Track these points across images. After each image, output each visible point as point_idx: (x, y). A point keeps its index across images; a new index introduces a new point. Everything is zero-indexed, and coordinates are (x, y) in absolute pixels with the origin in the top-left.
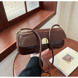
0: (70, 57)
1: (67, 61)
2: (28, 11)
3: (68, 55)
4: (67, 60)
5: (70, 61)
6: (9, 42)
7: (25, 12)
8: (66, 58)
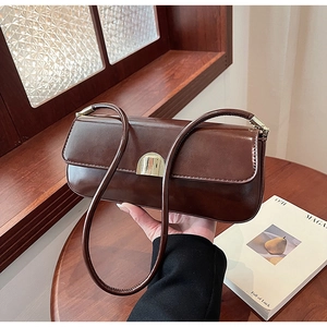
0: (281, 238)
1: (269, 255)
2: (111, 62)
3: (273, 229)
4: (267, 250)
5: (281, 254)
6: (35, 192)
7: (99, 67)
8: (263, 244)
